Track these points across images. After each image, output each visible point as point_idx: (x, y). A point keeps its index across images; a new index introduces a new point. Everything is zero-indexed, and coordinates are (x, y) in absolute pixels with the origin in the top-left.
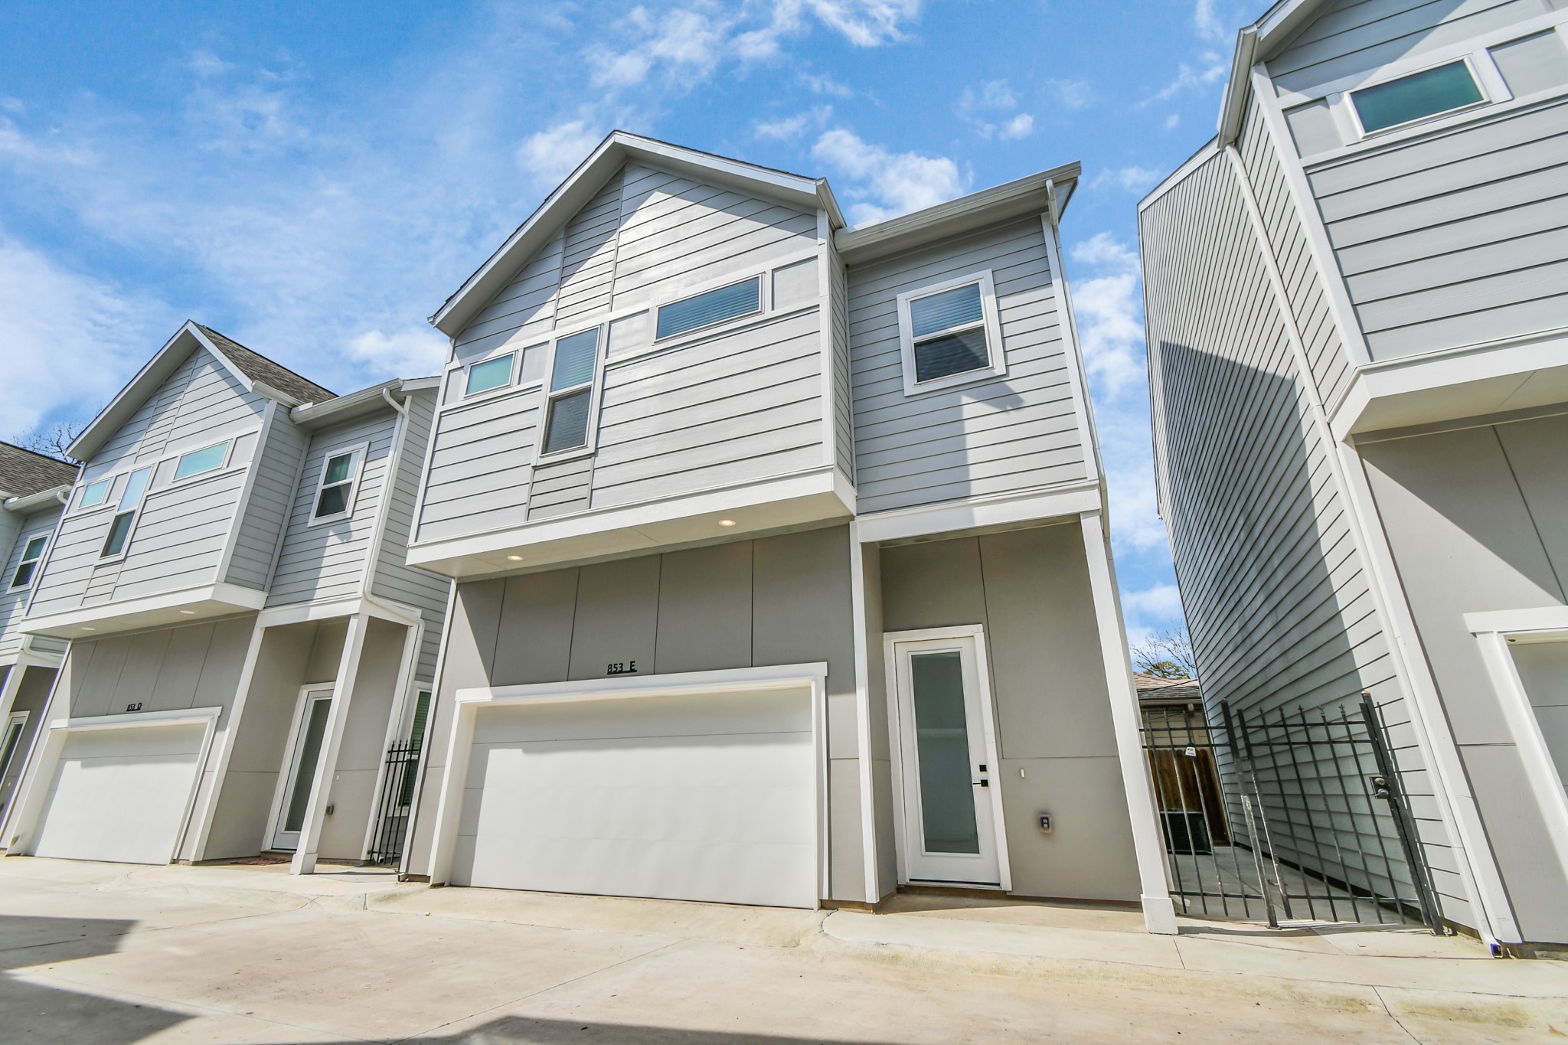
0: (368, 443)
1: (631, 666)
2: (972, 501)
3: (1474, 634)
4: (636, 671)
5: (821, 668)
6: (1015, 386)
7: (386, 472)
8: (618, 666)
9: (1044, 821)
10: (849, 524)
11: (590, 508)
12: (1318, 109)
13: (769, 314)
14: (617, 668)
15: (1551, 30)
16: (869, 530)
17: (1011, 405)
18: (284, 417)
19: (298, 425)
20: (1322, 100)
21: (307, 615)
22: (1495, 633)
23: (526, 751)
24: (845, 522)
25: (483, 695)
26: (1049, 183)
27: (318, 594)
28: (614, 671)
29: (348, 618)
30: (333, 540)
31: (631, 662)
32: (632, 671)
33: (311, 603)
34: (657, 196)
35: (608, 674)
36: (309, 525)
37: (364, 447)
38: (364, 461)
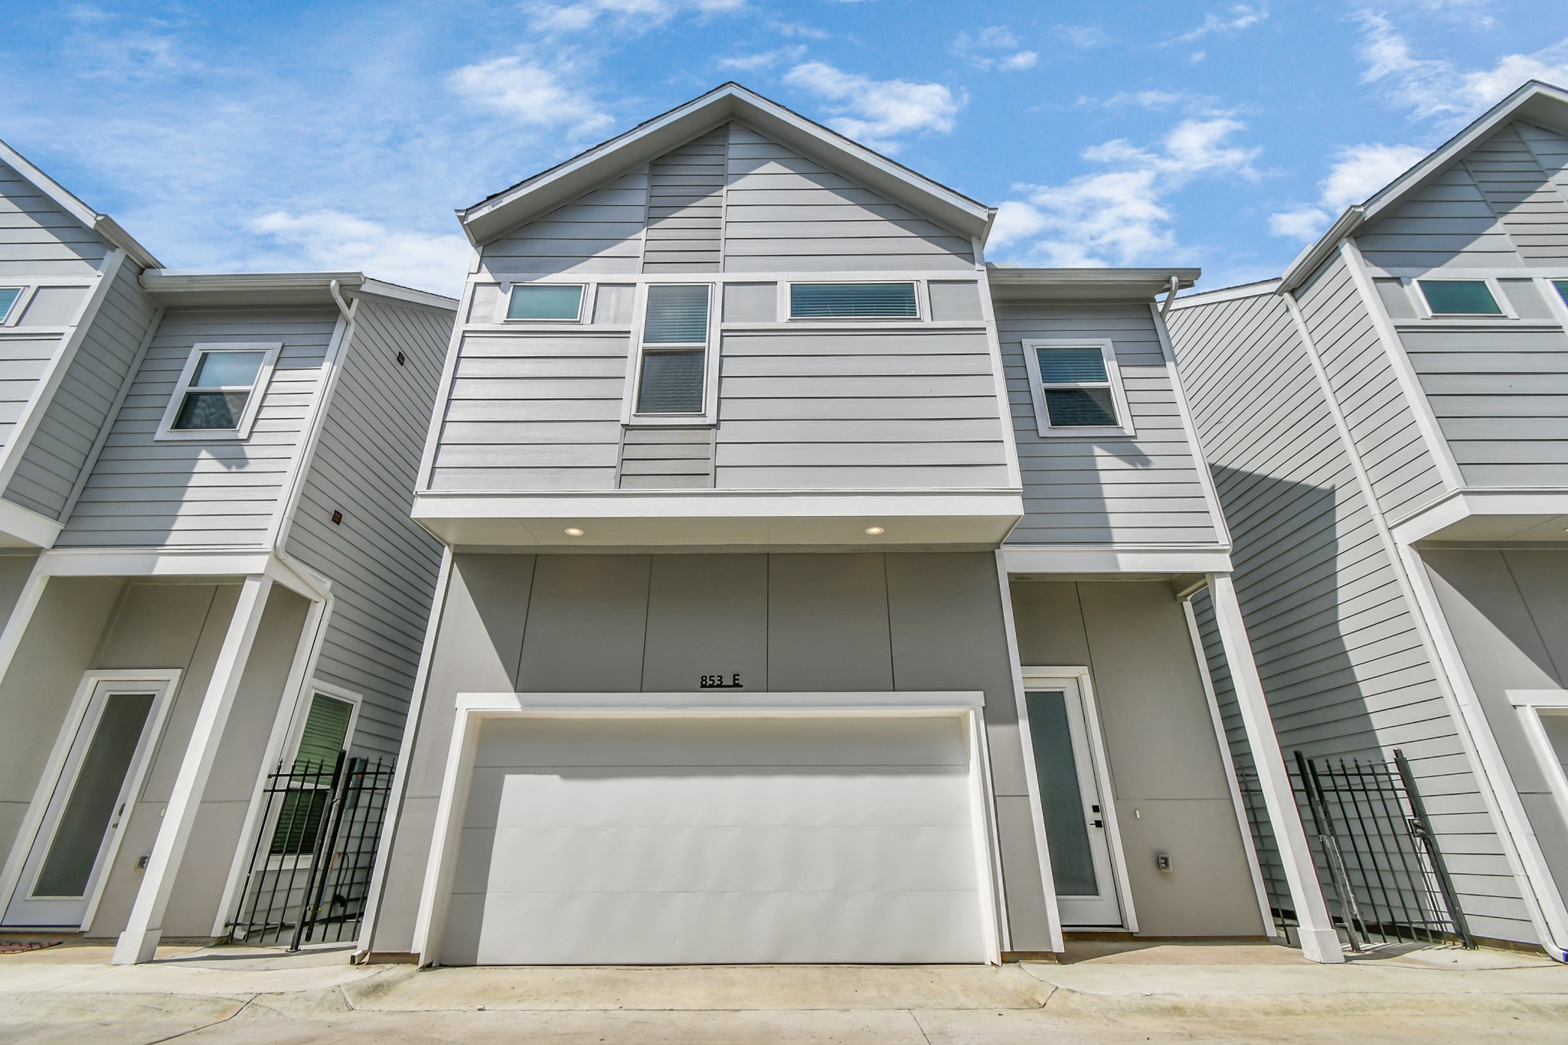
0: (281, 344)
1: (735, 680)
2: (1116, 547)
3: (1515, 707)
4: (742, 686)
5: (978, 698)
6: (1144, 449)
7: (318, 388)
8: (716, 679)
9: (1162, 862)
10: (994, 552)
11: (715, 487)
12: (1394, 285)
13: (927, 323)
14: (714, 681)
15: (1530, 279)
16: (1014, 560)
17: (1142, 465)
19: (149, 294)
20: (1397, 279)
21: (153, 566)
22: (1529, 706)
24: (989, 549)
25: (506, 702)
26: (1174, 279)
27: (173, 538)
28: (708, 684)
29: (242, 578)
30: (206, 462)
31: (734, 676)
32: (736, 686)
33: (159, 550)
34: (772, 167)
35: (701, 687)
36: (158, 437)
37: (273, 348)
38: (272, 367)
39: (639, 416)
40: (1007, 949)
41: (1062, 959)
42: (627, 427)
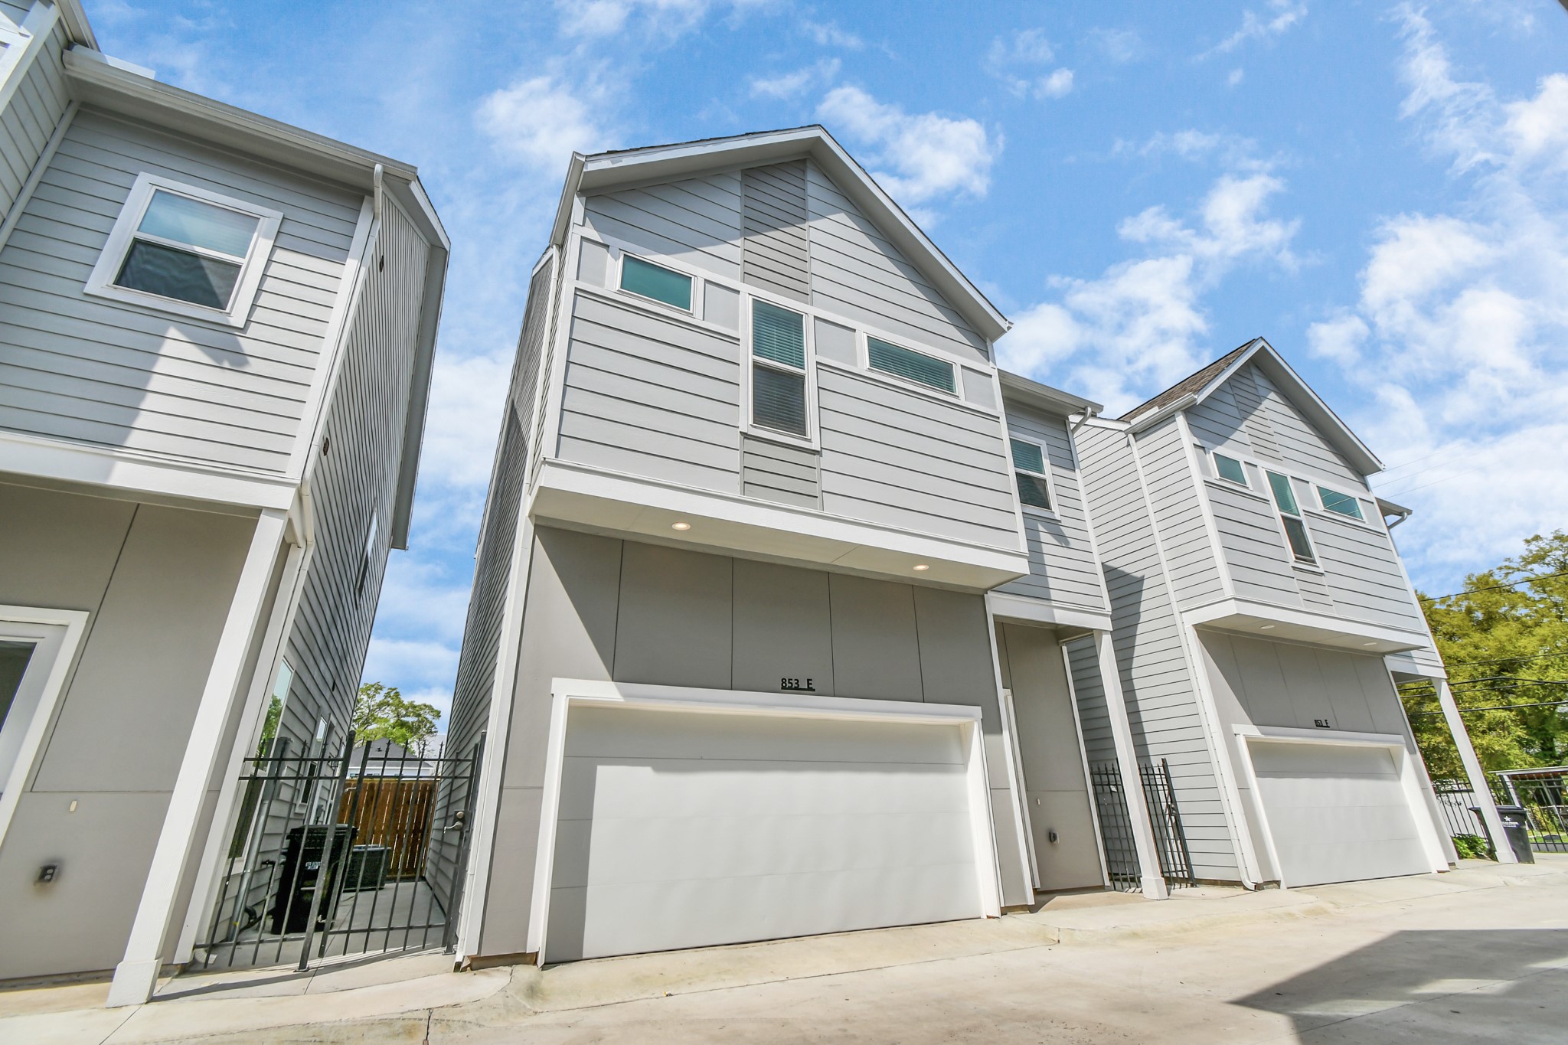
0: (281, 215)
1: (809, 684)
2: (1054, 604)
3: (1236, 735)
4: (814, 690)
6: (1067, 532)
9: (1052, 837)
10: (983, 596)
11: (823, 510)
12: (1202, 451)
14: (792, 684)
15: (1256, 466)
16: (1000, 605)
17: (1063, 543)
18: (55, 50)
19: (69, 77)
20: (1203, 448)
21: (108, 473)
22: (1242, 735)
23: (658, 769)
26: (1089, 409)
28: (789, 686)
29: (257, 511)
30: (176, 345)
31: (808, 680)
32: (810, 689)
33: (116, 452)
34: (842, 217)
35: (782, 688)
36: (88, 289)
37: (270, 218)
38: (271, 243)
39: (755, 427)
40: (1003, 905)
41: (1032, 909)
42: (745, 436)
